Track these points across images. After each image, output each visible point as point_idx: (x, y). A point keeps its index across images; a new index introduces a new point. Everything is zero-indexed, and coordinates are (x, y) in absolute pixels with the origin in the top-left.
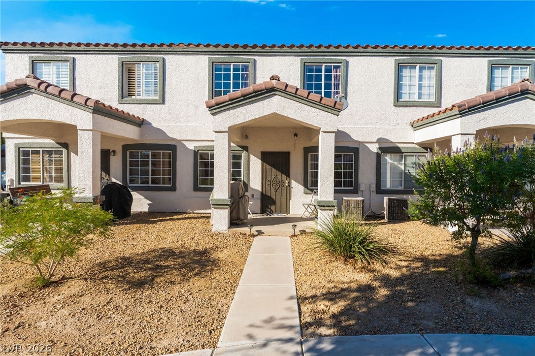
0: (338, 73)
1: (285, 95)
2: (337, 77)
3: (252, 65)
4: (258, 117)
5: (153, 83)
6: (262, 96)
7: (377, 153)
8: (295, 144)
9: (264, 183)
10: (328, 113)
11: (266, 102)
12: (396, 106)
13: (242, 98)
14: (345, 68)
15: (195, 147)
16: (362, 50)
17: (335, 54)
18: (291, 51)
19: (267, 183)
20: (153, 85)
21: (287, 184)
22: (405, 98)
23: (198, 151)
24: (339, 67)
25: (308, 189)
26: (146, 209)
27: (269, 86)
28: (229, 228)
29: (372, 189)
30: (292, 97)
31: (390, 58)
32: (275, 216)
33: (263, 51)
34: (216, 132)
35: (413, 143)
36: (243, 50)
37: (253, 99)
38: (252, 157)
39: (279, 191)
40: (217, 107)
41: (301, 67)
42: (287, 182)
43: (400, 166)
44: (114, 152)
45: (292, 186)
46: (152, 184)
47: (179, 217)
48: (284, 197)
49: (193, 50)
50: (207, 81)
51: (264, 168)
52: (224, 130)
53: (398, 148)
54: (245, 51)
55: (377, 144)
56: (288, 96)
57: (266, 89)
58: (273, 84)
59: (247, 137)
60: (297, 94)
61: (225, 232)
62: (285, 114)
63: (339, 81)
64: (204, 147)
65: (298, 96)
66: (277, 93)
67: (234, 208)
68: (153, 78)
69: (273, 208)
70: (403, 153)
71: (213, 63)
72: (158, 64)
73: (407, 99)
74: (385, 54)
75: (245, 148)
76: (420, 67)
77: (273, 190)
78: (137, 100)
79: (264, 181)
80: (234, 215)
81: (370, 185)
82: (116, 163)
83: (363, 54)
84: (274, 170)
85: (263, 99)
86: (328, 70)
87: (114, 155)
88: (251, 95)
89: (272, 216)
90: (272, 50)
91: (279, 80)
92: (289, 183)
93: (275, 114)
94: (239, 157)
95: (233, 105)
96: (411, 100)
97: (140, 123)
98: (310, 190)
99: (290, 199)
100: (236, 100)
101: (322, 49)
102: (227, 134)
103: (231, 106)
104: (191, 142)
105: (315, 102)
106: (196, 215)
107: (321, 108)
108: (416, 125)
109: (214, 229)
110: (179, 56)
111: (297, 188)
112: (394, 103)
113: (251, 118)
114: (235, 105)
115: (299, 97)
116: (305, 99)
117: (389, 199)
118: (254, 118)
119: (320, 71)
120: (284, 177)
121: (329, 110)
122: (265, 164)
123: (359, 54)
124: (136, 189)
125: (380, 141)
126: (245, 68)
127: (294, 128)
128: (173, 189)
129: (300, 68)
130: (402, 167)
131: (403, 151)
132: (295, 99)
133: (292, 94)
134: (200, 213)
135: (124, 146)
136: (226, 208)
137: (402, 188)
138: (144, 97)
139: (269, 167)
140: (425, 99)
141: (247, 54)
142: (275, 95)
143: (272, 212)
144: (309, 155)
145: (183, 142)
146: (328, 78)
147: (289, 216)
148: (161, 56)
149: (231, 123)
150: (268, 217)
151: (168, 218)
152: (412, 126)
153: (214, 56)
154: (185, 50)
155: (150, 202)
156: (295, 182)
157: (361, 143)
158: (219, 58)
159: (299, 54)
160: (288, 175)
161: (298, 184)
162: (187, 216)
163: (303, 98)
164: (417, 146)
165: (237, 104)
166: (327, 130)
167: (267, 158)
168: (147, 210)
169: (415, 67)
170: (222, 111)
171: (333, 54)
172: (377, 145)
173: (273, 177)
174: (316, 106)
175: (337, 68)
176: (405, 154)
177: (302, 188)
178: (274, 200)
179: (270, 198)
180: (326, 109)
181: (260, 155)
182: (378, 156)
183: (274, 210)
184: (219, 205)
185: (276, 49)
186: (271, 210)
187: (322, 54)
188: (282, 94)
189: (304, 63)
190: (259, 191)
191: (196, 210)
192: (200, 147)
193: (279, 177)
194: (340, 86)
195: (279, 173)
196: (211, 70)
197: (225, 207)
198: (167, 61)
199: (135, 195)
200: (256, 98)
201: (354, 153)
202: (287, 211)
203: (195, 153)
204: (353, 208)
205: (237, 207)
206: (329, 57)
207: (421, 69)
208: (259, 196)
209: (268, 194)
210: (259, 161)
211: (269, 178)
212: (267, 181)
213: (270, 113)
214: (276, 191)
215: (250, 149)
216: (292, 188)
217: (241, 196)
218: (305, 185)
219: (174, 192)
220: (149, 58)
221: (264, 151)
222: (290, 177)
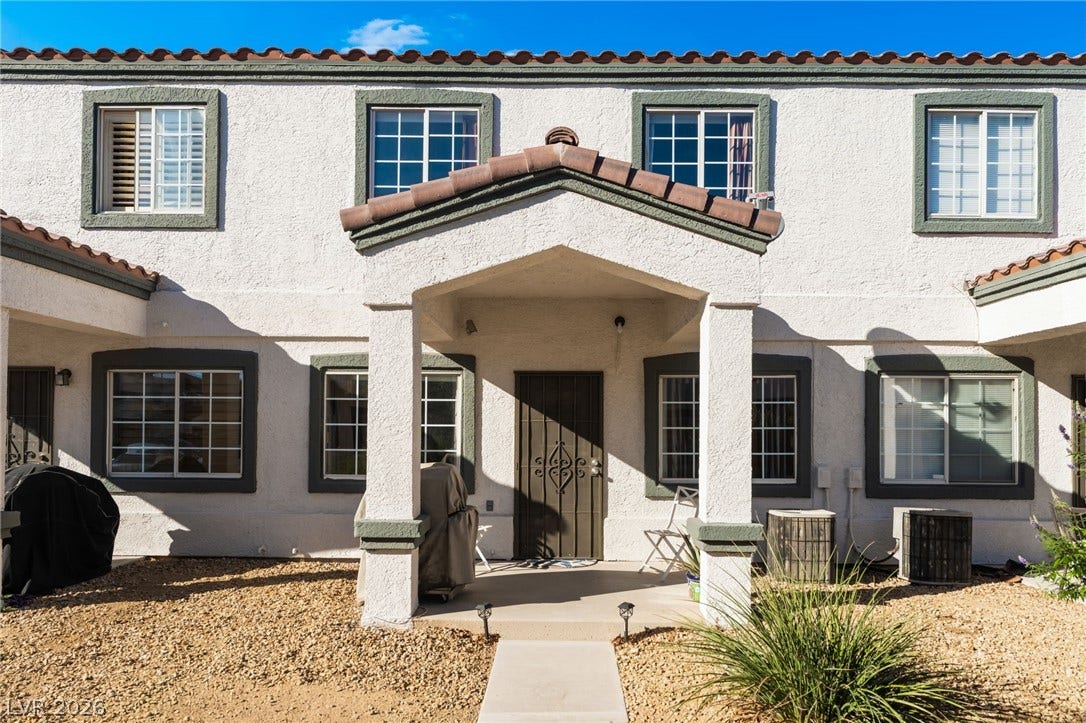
0: (745, 137)
1: (594, 189)
2: (741, 148)
3: (486, 114)
4: (504, 259)
5: (189, 168)
6: (520, 195)
7: (868, 374)
8: (617, 350)
9: (525, 466)
10: (731, 247)
11: (534, 211)
12: (920, 233)
13: (458, 200)
14: (767, 122)
15: (312, 357)
16: (818, 68)
17: (735, 80)
18: (603, 71)
19: (535, 467)
20: (189, 174)
21: (594, 471)
22: (947, 208)
23: (325, 369)
24: (748, 118)
25: (658, 483)
26: (162, 548)
27: (541, 162)
28: (413, 615)
29: (852, 485)
30: (616, 198)
31: (900, 92)
32: (558, 567)
33: (520, 71)
34: (374, 308)
35: (975, 344)
36: (461, 68)
37: (493, 203)
38: (489, 389)
39: (570, 489)
41: (634, 120)
42: (594, 462)
43: (939, 412)
44: (67, 374)
45: (609, 476)
46: (180, 470)
47: (262, 573)
48: (585, 508)
49: (310, 69)
50: (353, 162)
51: (525, 420)
52: (400, 301)
53: (934, 359)
54: (467, 70)
55: (870, 347)
56: (603, 194)
57: (534, 171)
58: (557, 156)
59: (471, 327)
60: (632, 186)
61: (402, 628)
62: (592, 250)
63: (749, 159)
64: (341, 357)
65: (634, 193)
66: (568, 183)
67: (431, 549)
68: (189, 153)
69: (553, 541)
70: (947, 373)
71: (369, 106)
72: (203, 112)
73: (954, 213)
74: (884, 80)
75: (468, 361)
76: (991, 119)
77: (553, 490)
78: (140, 218)
79: (525, 459)
80: (432, 569)
81: (847, 471)
82: (71, 407)
83: (819, 79)
84: (554, 426)
85: (522, 203)
86: (716, 127)
87: (66, 383)
88: (484, 192)
89: (551, 570)
90: (548, 68)
91: (574, 144)
92: (602, 465)
93: (561, 251)
94: (448, 389)
95: (429, 223)
96: (965, 214)
97: (147, 286)
98: (668, 486)
99: (604, 514)
100: (438, 207)
101: (698, 66)
102: (409, 313)
103: (421, 225)
104: (303, 344)
105: (691, 213)
106: (315, 568)
107: (710, 230)
108: (985, 290)
109: (367, 619)
110: (267, 87)
111: (625, 480)
112: (917, 223)
113: (484, 265)
114: (436, 221)
115: (640, 195)
116: (656, 201)
117: (913, 515)
118: (495, 263)
119: (692, 130)
120: (584, 444)
121: (735, 238)
122: (526, 407)
123: (809, 80)
124: (131, 487)
125: (876, 337)
126: (467, 123)
127: (614, 299)
128: (247, 485)
129: (630, 122)
130: (945, 414)
131: (947, 367)
132: (624, 201)
133: (615, 187)
134: (329, 560)
135: (97, 357)
136: (407, 552)
137: (941, 479)
138: (161, 209)
139: (538, 417)
140: (1007, 211)
141: (470, 79)
142: (562, 189)
143: (550, 557)
144: (661, 381)
145: (280, 344)
146: (716, 150)
147: (600, 566)
148: (215, 86)
149: (421, 280)
150: (539, 570)
151: (227, 578)
152: (972, 292)
153: (374, 88)
154: (285, 69)
155: (175, 526)
156: (615, 458)
157: (817, 346)
158: (388, 93)
159: (628, 80)
160: (596, 438)
161: (628, 467)
162: (286, 570)
163: (651, 199)
164: (986, 353)
165: (441, 219)
166: (728, 301)
167: (529, 388)
168: (166, 552)
169: (975, 119)
170: (392, 240)
171: (729, 79)
172: (868, 352)
173: (552, 446)
174: (693, 224)
175: (741, 121)
176: (954, 376)
177: (639, 479)
178: (555, 516)
179: (544, 508)
180: (726, 235)
181: (511, 380)
182: (871, 383)
183: (556, 551)
184: (382, 540)
185: (559, 66)
186: (546, 547)
187: (696, 79)
188: (586, 188)
189: (644, 106)
190: (505, 487)
191: (313, 551)
192: (329, 357)
193: (570, 448)
194: (753, 175)
195: (569, 435)
196: (363, 129)
197: (402, 546)
198: (231, 103)
199: (130, 506)
200: (501, 201)
201: (798, 373)
202: (595, 551)
203: (316, 374)
204: (802, 544)
205: (440, 546)
206: (718, 90)
207: (995, 123)
208: (506, 505)
209: (538, 497)
210: (510, 401)
211: (539, 452)
212: (533, 460)
213: (548, 246)
214: (562, 491)
215: (480, 364)
216: (611, 481)
217: (453, 508)
218: (650, 471)
219: (247, 497)
220: (176, 92)
221: (522, 369)
222: (602, 447)
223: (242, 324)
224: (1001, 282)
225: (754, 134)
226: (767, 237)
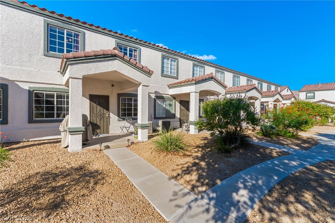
1: (122, 60)
2: (135, 56)
3: (82, 35)
4: (105, 71)
6: (108, 59)
7: (154, 99)
8: (112, 91)
9: (92, 115)
10: (146, 76)
11: (110, 62)
12: (162, 76)
13: (94, 57)
14: (139, 52)
15: (29, 87)
16: (148, 45)
17: (134, 43)
18: (109, 33)
19: (94, 115)
21: (107, 116)
22: (165, 73)
23: (33, 91)
24: (136, 50)
25: (120, 118)
27: (113, 53)
28: (82, 148)
29: (152, 117)
30: (126, 63)
31: (159, 52)
33: (91, 28)
35: (169, 95)
36: (76, 23)
37: (102, 59)
38: (83, 98)
39: (102, 120)
40: (74, 59)
42: (107, 114)
43: (163, 105)
45: (110, 117)
48: (105, 123)
50: (43, 37)
51: (92, 105)
52: (79, 77)
53: (163, 97)
55: (154, 94)
56: (124, 62)
57: (111, 54)
58: (116, 53)
61: (80, 151)
62: (122, 72)
63: (136, 58)
64: (39, 88)
66: (117, 58)
69: (98, 131)
70: (165, 99)
71: (48, 24)
73: (166, 74)
74: (157, 50)
76: (171, 60)
77: (98, 120)
79: (92, 114)
81: (151, 115)
83: (148, 47)
84: (99, 107)
85: (107, 60)
86: (131, 51)
88: (100, 56)
89: (100, 137)
90: (97, 29)
92: (109, 115)
93: (115, 72)
95: (87, 61)
96: (167, 74)
98: (122, 118)
99: (109, 125)
100: (89, 58)
101: (128, 38)
102: (81, 80)
103: (85, 61)
104: (26, 83)
106: (30, 143)
107: (142, 72)
108: (171, 86)
111: (113, 117)
112: (161, 74)
115: (131, 63)
117: (163, 122)
118: (102, 72)
119: (126, 50)
120: (105, 111)
121: (146, 74)
122: (92, 103)
123: (146, 46)
125: (156, 92)
126: (77, 36)
127: (111, 81)
129: (115, 45)
130: (165, 106)
131: (165, 98)
132: (128, 64)
133: (126, 61)
137: (164, 116)
139: (95, 105)
140: (172, 75)
141: (78, 26)
142: (116, 59)
143: (97, 134)
144: (121, 98)
145: (16, 83)
146: (131, 55)
147: (109, 135)
149: (85, 73)
150: (97, 137)
152: (168, 87)
156: (112, 114)
158: (54, 22)
159: (114, 37)
160: (108, 109)
161: (114, 115)
163: (133, 64)
164: (170, 96)
165: (90, 60)
166: (145, 85)
167: (94, 99)
169: (169, 59)
170: (77, 63)
172: (154, 95)
173: (98, 111)
176: (166, 100)
177: (117, 117)
178: (99, 126)
179: (96, 125)
181: (88, 96)
182: (155, 100)
183: (99, 133)
185: (100, 29)
186: (97, 133)
187: (128, 41)
189: (118, 43)
192: (35, 87)
193: (102, 111)
195: (102, 109)
197: (78, 133)
200: (104, 59)
202: (108, 132)
203: (30, 92)
206: (131, 44)
207: (172, 60)
209: (95, 122)
210: (88, 101)
211: (95, 112)
212: (94, 114)
213: (113, 70)
214: (100, 120)
217: (87, 125)
218: (119, 116)
219: (5, 126)
221: (91, 94)
222: (109, 111)
223: (2, 75)
224: (173, 86)
225: (137, 53)
226: (151, 74)
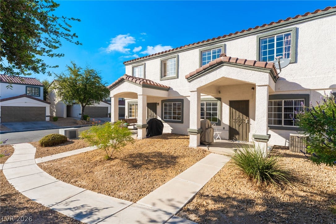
0: (289, 39)
1: (230, 64)
2: (288, 42)
3: (223, 48)
5: (174, 68)
6: (215, 68)
8: (253, 95)
9: (231, 120)
10: (261, 72)
11: (218, 71)
13: (204, 71)
14: (295, 34)
16: (312, 16)
17: (285, 25)
18: (249, 33)
19: (233, 121)
20: (174, 70)
21: (247, 122)
24: (290, 34)
26: (170, 132)
27: (218, 61)
28: (197, 146)
30: (234, 66)
32: (237, 142)
33: (230, 38)
34: (191, 92)
36: (218, 40)
37: (210, 70)
38: (224, 104)
39: (241, 126)
40: (191, 77)
42: (247, 120)
44: (158, 103)
45: (251, 123)
46: (173, 119)
47: (182, 137)
48: (244, 130)
49: (191, 47)
50: (198, 63)
51: (231, 111)
52: (195, 90)
56: (232, 65)
57: (217, 63)
58: (222, 59)
60: (237, 63)
61: (195, 148)
62: (230, 77)
63: (290, 44)
65: (238, 64)
66: (224, 64)
67: (202, 135)
68: (174, 66)
69: (237, 137)
71: (201, 52)
72: (176, 58)
75: (219, 99)
77: (237, 126)
78: (167, 78)
79: (231, 119)
80: (203, 139)
82: (159, 108)
83: (313, 19)
84: (238, 112)
85: (215, 69)
86: (279, 39)
87: (158, 105)
88: (208, 69)
90: (236, 35)
91: (226, 56)
92: (249, 121)
93: (223, 77)
94: (216, 105)
97: (168, 89)
99: (249, 132)
103: (198, 76)
105: (251, 66)
109: (190, 146)
110: (185, 52)
111: (254, 125)
113: (209, 82)
114: (200, 75)
115: (239, 64)
116: (243, 65)
118: (211, 81)
119: (273, 40)
120: (245, 116)
122: (231, 108)
123: (309, 20)
124: (166, 122)
125: (332, 88)
126: (220, 51)
128: (182, 122)
129: (256, 42)
132: (236, 66)
133: (234, 63)
135: (162, 101)
138: (171, 76)
139: (234, 110)
141: (220, 42)
142: (223, 66)
143: (236, 140)
145: (187, 97)
146: (280, 44)
147: (247, 143)
148: (177, 54)
149: (198, 86)
151: (176, 137)
153: (202, 48)
154: (187, 48)
155: (172, 128)
156: (252, 120)
157: (312, 91)
158: (205, 48)
159: (256, 33)
160: (247, 115)
163: (241, 65)
165: (201, 75)
167: (233, 104)
168: (171, 133)
170: (193, 79)
171: (283, 26)
172: (330, 91)
173: (237, 116)
175: (287, 35)
178: (237, 131)
179: (235, 130)
180: (259, 70)
181: (228, 103)
183: (238, 139)
184: (193, 132)
185: (239, 34)
186: (235, 138)
187: (274, 28)
188: (228, 64)
189: (260, 38)
190: (227, 125)
193: (241, 117)
194: (291, 49)
195: (241, 114)
196: (200, 56)
197: (195, 134)
198: (180, 56)
199: (165, 125)
200: (211, 70)
201: (305, 98)
202: (247, 140)
205: (204, 135)
206: (280, 29)
208: (227, 128)
209: (234, 127)
210: (228, 107)
211: (234, 118)
212: (233, 119)
213: (221, 77)
214: (239, 126)
215: (222, 100)
216: (251, 124)
217: (207, 128)
219: (182, 124)
220: (172, 56)
221: (231, 100)
222: (249, 117)
223: (181, 94)
225: (291, 38)
226: (270, 69)
